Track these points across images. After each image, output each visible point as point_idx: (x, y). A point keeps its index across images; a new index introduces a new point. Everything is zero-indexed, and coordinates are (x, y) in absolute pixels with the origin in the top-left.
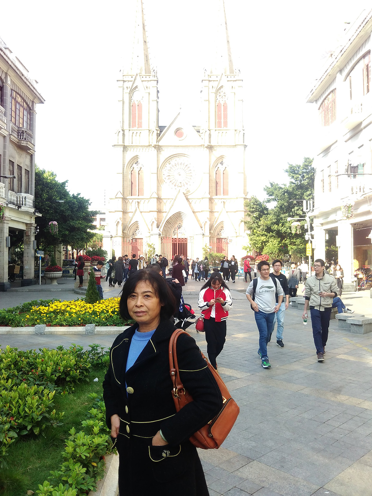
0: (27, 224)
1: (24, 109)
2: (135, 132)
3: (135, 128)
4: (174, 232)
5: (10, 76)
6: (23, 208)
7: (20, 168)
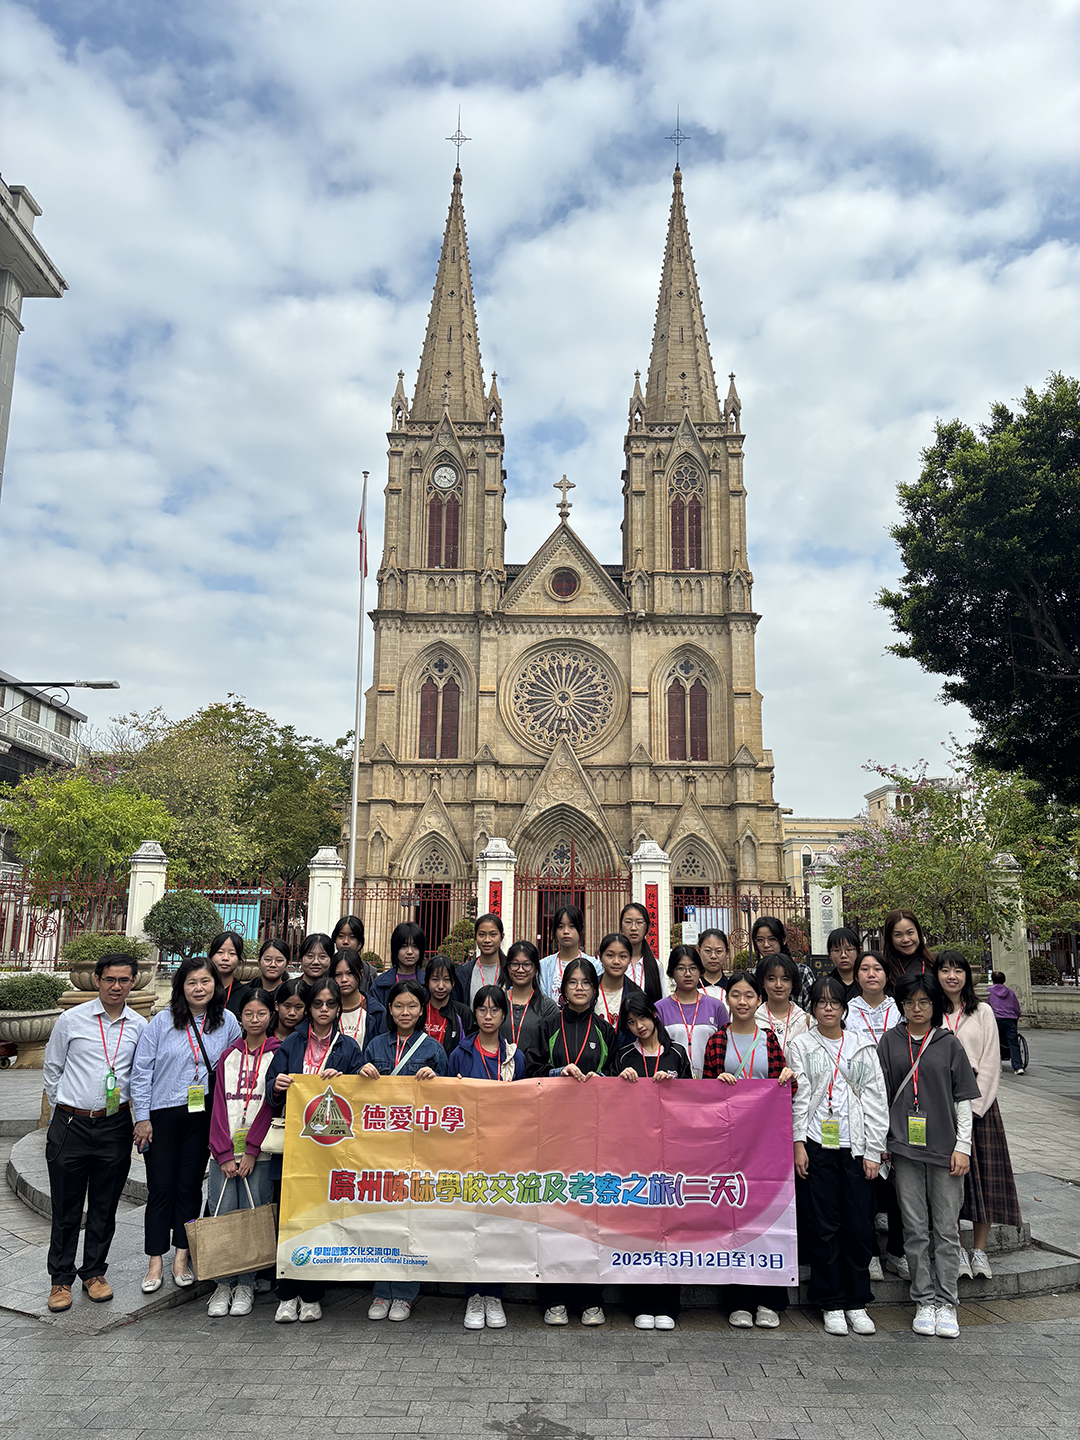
2: (437, 578)
3: (437, 568)
4: (544, 864)
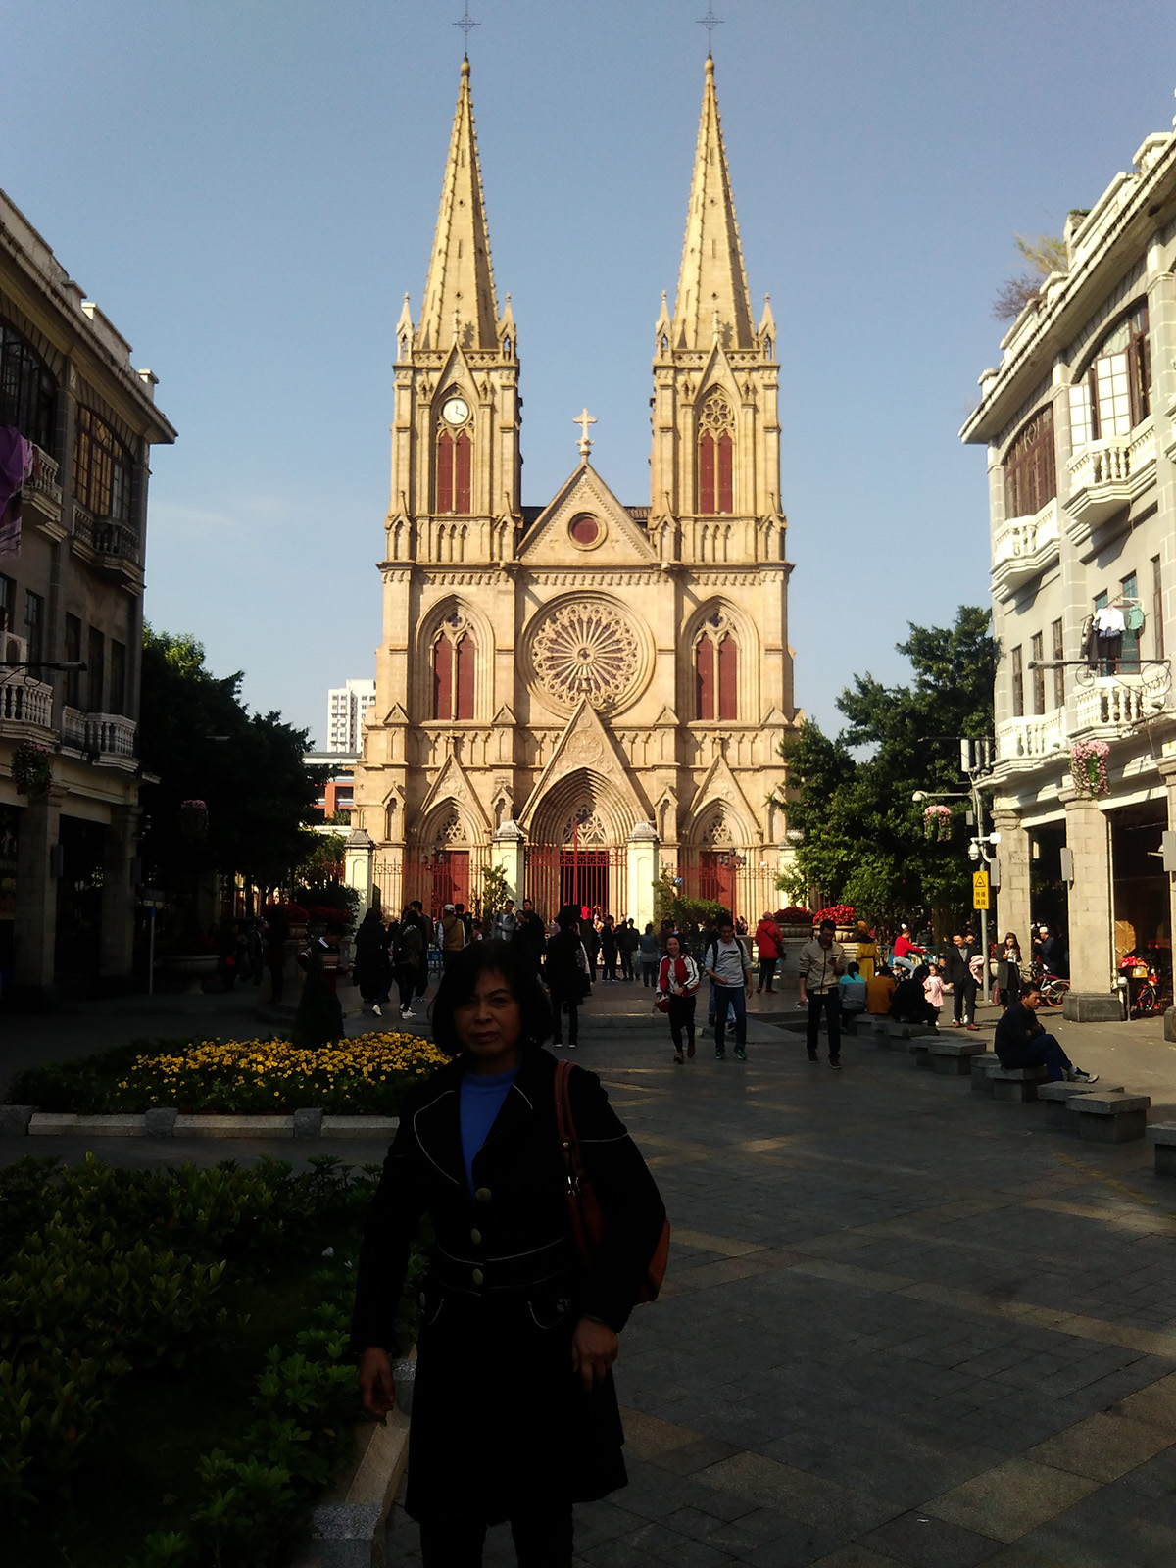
0: (113, 808)
1: (114, 460)
2: (448, 525)
3: (449, 514)
4: (566, 830)
5: (76, 366)
6: (106, 760)
7: (97, 636)
